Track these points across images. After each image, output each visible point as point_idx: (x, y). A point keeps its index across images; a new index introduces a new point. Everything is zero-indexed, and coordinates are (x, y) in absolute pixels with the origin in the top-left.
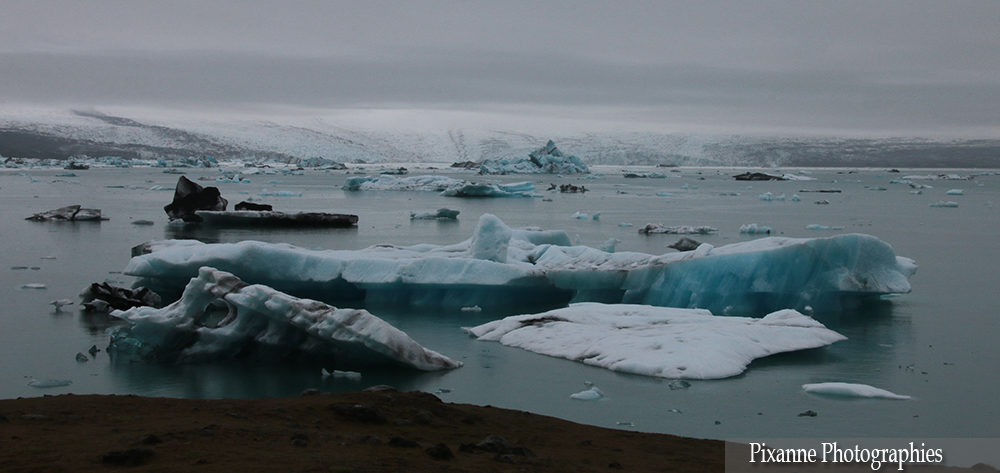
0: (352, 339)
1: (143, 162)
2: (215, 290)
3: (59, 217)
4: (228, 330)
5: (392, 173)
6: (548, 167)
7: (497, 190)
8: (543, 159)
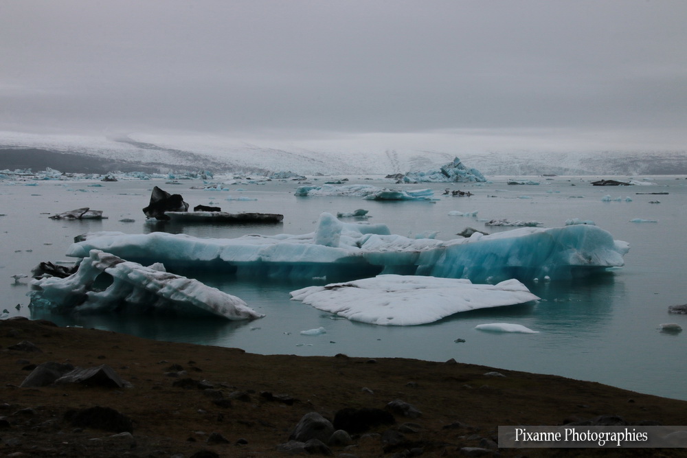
0: (184, 299)
1: (161, 175)
2: (98, 266)
3: (71, 216)
4: (106, 293)
5: (333, 183)
6: (455, 177)
7: (406, 195)
8: (451, 171)
